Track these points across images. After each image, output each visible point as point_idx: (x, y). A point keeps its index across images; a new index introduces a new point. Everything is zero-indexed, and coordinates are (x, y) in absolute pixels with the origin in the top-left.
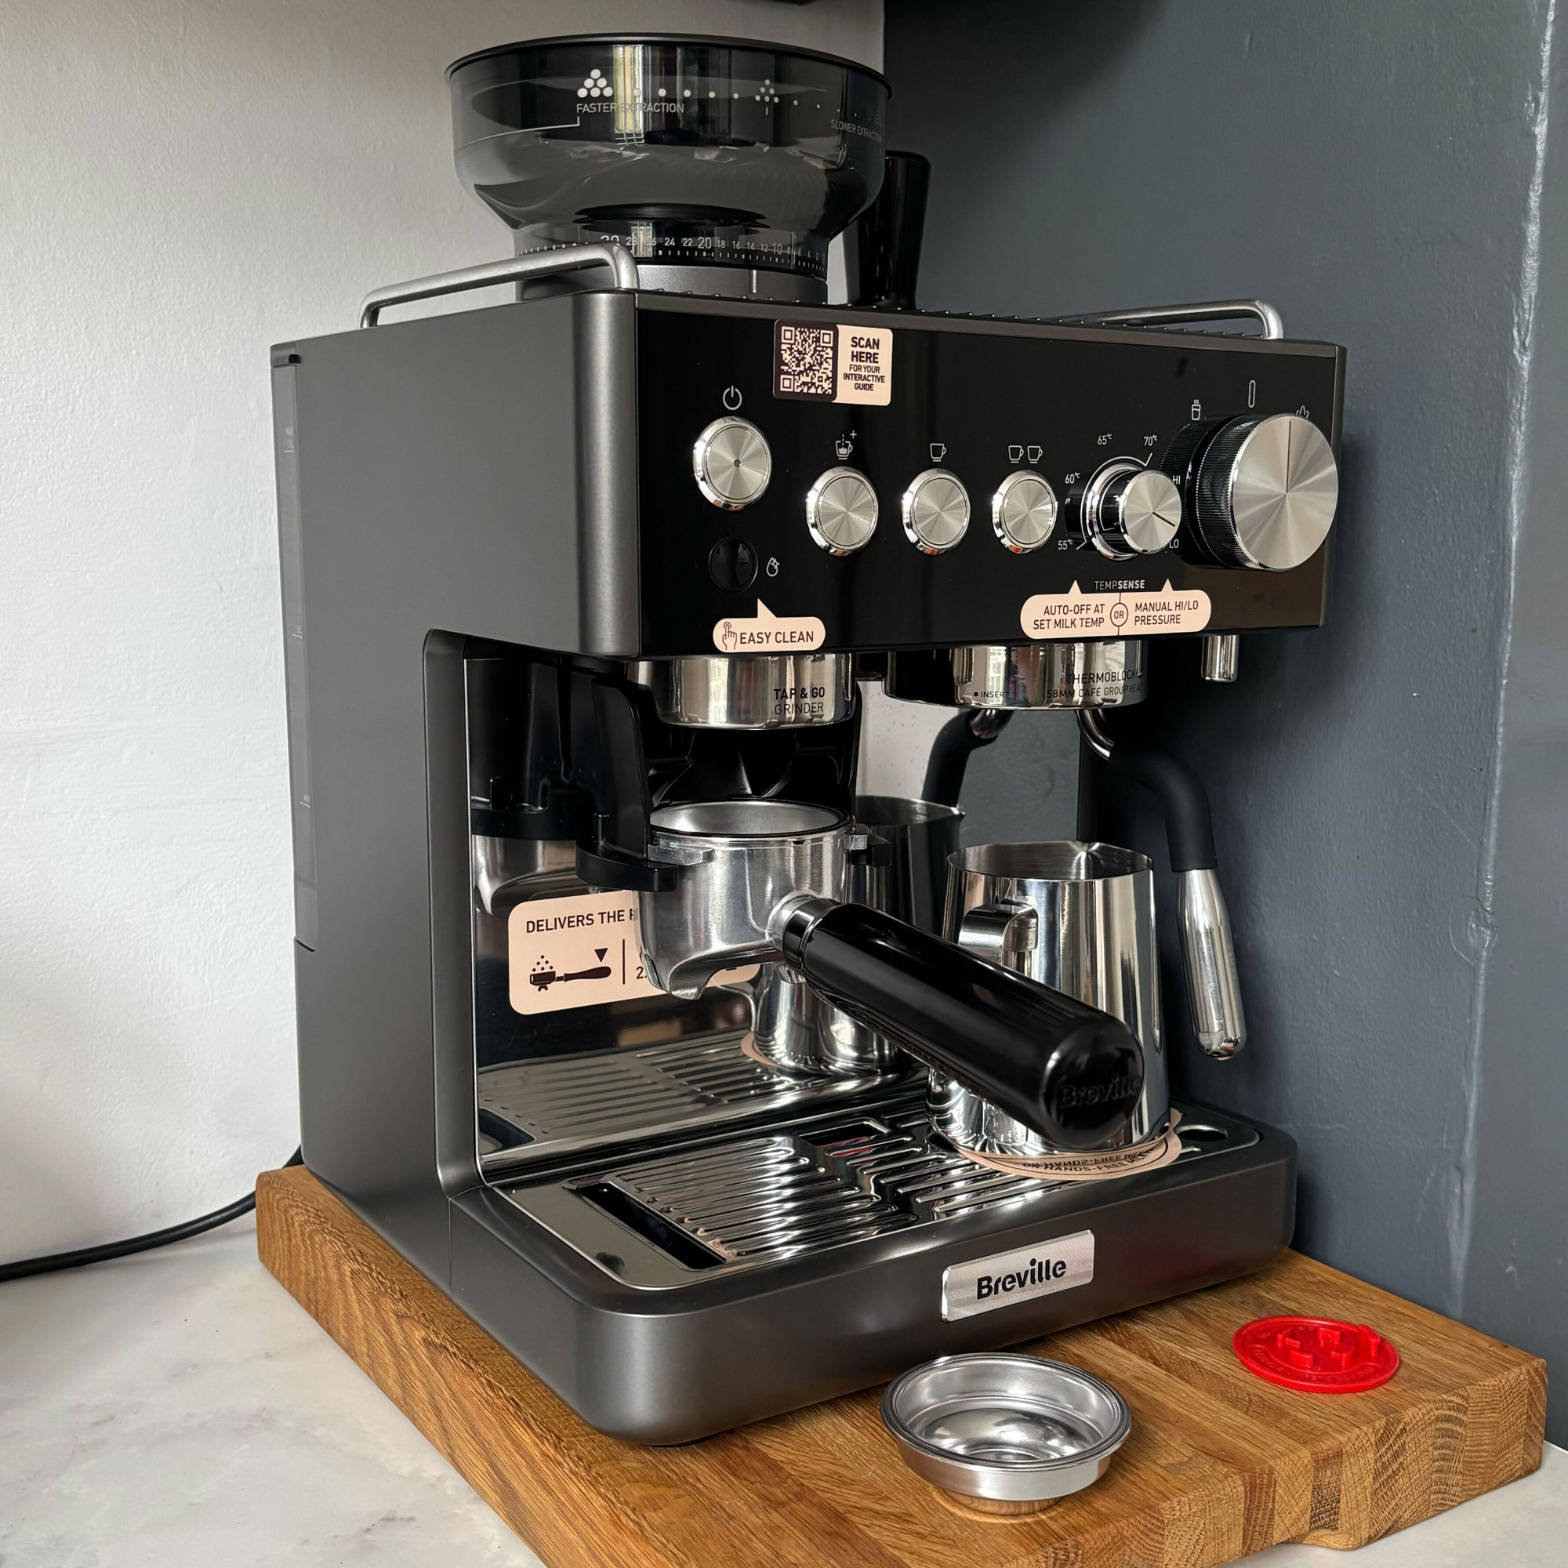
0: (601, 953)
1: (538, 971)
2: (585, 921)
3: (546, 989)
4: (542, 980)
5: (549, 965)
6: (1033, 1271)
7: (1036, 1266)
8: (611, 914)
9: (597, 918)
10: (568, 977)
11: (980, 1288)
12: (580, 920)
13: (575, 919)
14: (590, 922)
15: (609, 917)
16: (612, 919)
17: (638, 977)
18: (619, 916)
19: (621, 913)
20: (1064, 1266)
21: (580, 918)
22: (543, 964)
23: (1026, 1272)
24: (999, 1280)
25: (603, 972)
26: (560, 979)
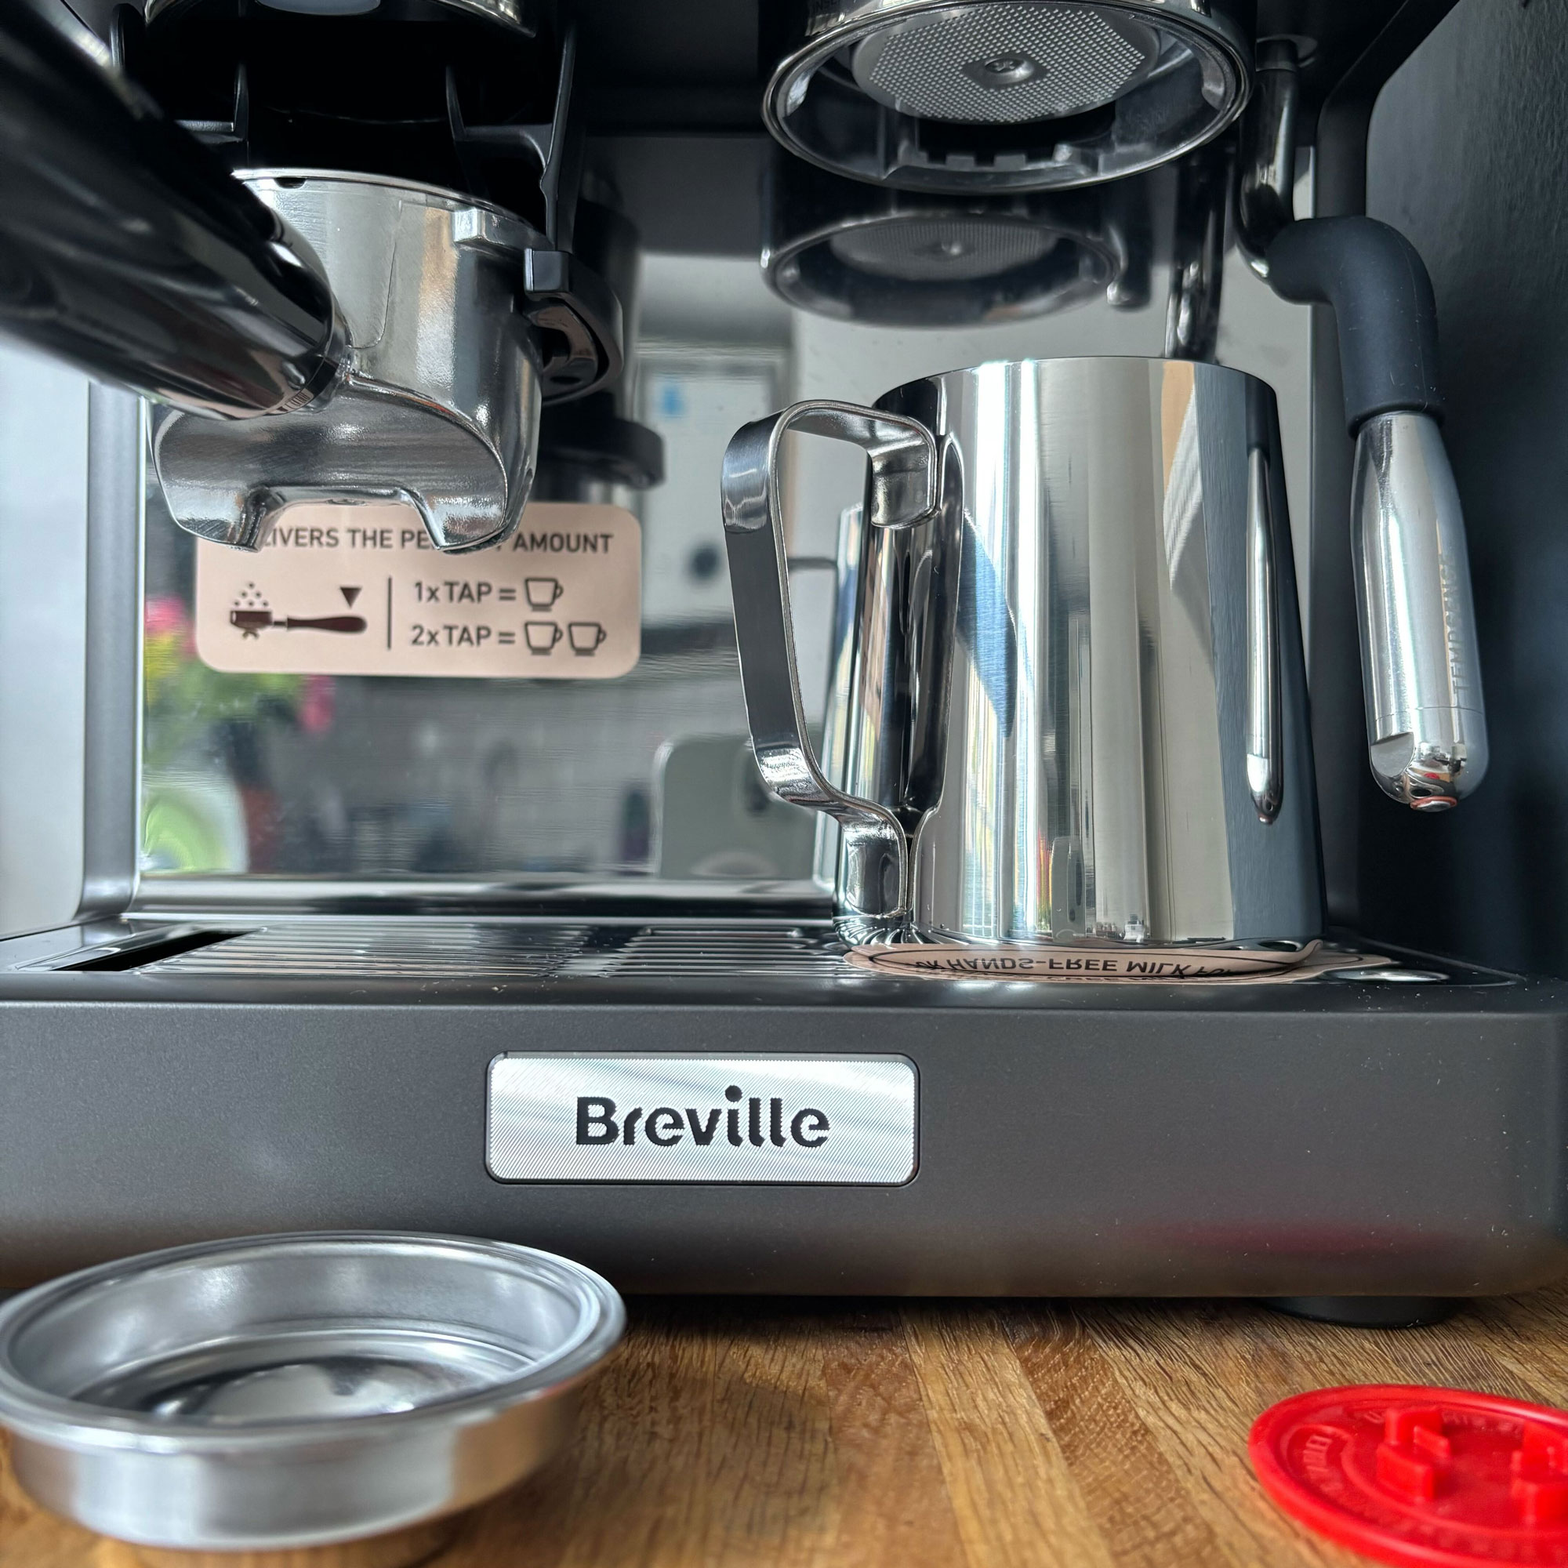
0: (350, 593)
1: (244, 606)
2: (324, 539)
3: (256, 635)
4: (250, 620)
5: (262, 599)
6: (733, 1115)
7: (743, 1108)
8: (369, 534)
9: (344, 537)
10: (292, 623)
11: (583, 1120)
12: (315, 536)
13: (307, 534)
14: (332, 542)
15: (365, 538)
16: (369, 543)
17: (415, 641)
18: (382, 539)
19: (386, 535)
20: (823, 1124)
21: (316, 534)
22: (251, 597)
23: (715, 1115)
24: (636, 1114)
25: (353, 625)
26: (278, 624)
